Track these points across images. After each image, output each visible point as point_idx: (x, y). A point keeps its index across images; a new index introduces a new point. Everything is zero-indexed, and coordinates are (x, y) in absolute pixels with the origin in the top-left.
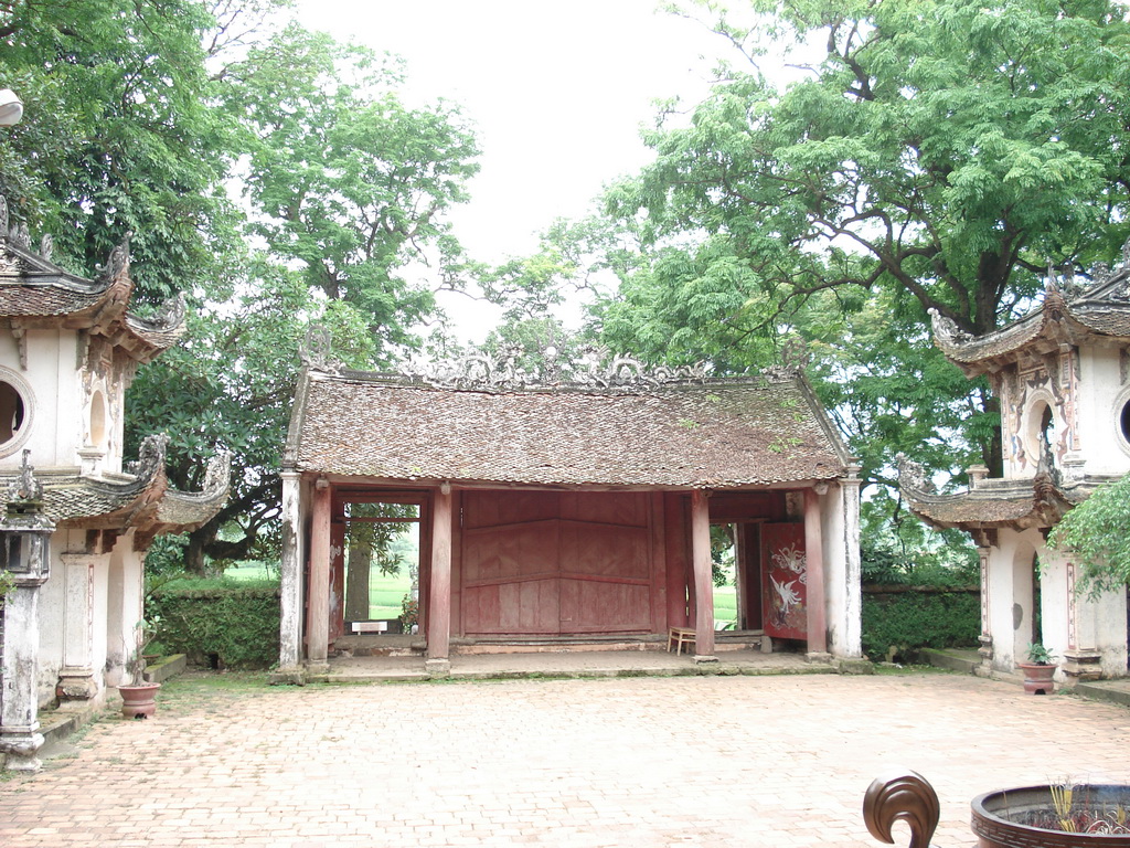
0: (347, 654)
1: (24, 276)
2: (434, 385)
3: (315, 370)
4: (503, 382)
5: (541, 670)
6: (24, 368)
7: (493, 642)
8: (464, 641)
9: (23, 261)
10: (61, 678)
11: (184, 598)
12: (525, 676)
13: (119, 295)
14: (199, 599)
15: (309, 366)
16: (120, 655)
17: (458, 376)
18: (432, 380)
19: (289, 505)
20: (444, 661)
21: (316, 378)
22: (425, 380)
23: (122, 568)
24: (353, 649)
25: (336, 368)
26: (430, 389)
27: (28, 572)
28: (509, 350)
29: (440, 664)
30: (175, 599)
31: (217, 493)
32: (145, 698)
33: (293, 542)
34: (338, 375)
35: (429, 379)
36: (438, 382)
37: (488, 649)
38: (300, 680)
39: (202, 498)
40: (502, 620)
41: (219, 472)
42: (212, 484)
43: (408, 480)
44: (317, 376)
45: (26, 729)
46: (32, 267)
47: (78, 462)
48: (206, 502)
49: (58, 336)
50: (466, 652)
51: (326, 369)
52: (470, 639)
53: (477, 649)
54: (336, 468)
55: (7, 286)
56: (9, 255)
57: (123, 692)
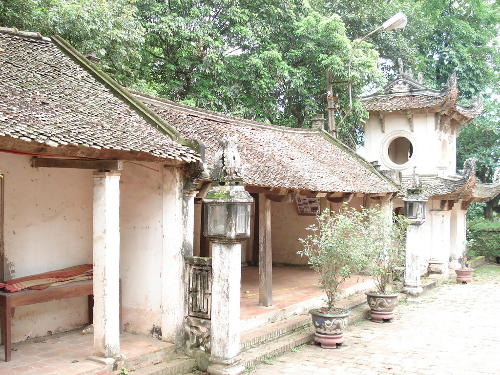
1: (411, 91)
6: (412, 131)
9: (410, 85)
10: (430, 264)
11: (484, 231)
13: (452, 96)
14: (491, 232)
16: (455, 255)
23: (456, 217)
27: (416, 218)
30: (480, 231)
32: (466, 275)
39: (492, 186)
42: (497, 179)
45: (415, 284)
46: (414, 88)
47: (437, 171)
48: (494, 188)
49: (426, 116)
55: (404, 96)
56: (405, 83)
57: (457, 271)
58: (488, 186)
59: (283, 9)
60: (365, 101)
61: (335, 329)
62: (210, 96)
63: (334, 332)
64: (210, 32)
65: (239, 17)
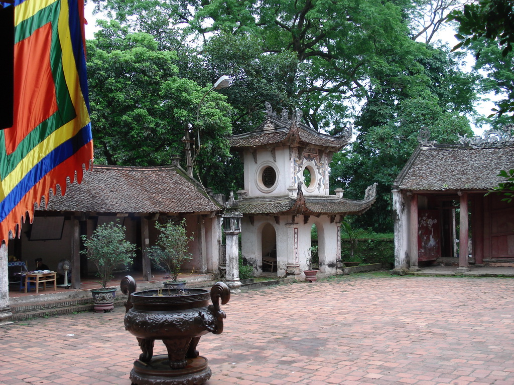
0: (442, 265)
1: (276, 129)
2: (474, 147)
3: (424, 146)
4: (506, 142)
5: (504, 274)
6: (275, 161)
7: (505, 262)
8: (491, 260)
9: (275, 124)
10: (287, 267)
11: (383, 241)
12: (496, 276)
13: (294, 133)
14: (388, 242)
15: (421, 145)
16: (324, 261)
17: (484, 142)
18: (473, 145)
19: (396, 203)
20: (465, 268)
21: (424, 149)
22: (470, 145)
24: (444, 263)
25: (432, 144)
26: (472, 149)
27: (230, 230)
28: (507, 127)
29: (462, 269)
30: (379, 242)
31: (370, 200)
33: (398, 218)
34: (433, 147)
35: (472, 145)
36: (475, 145)
37: (503, 264)
38: (401, 274)
39: (363, 202)
40: (509, 251)
41: (371, 192)
42: (368, 196)
43: (441, 190)
44: (425, 148)
45: (232, 279)
46: (278, 126)
47: (287, 192)
48: (365, 204)
49: (284, 149)
50: (493, 265)
51: (428, 145)
52: (494, 260)
53: (498, 264)
54: (414, 187)
55: (271, 133)
56: (272, 122)
57: (305, 273)
58: (358, 203)
59: (149, 77)
60: (243, 138)
61: (102, 300)
62: (98, 145)
63: (101, 302)
64: (94, 98)
65: (115, 86)
